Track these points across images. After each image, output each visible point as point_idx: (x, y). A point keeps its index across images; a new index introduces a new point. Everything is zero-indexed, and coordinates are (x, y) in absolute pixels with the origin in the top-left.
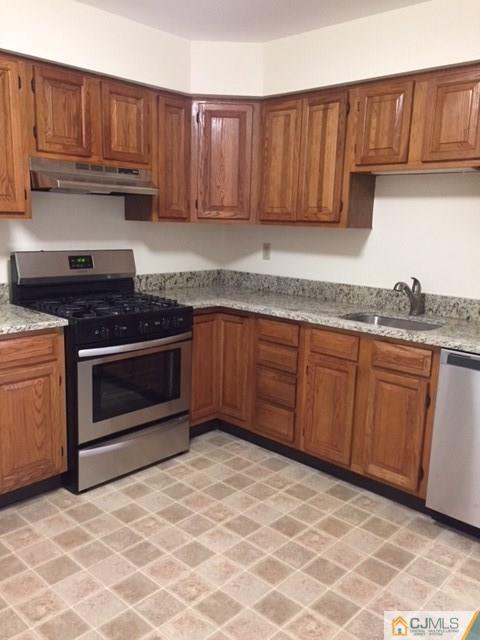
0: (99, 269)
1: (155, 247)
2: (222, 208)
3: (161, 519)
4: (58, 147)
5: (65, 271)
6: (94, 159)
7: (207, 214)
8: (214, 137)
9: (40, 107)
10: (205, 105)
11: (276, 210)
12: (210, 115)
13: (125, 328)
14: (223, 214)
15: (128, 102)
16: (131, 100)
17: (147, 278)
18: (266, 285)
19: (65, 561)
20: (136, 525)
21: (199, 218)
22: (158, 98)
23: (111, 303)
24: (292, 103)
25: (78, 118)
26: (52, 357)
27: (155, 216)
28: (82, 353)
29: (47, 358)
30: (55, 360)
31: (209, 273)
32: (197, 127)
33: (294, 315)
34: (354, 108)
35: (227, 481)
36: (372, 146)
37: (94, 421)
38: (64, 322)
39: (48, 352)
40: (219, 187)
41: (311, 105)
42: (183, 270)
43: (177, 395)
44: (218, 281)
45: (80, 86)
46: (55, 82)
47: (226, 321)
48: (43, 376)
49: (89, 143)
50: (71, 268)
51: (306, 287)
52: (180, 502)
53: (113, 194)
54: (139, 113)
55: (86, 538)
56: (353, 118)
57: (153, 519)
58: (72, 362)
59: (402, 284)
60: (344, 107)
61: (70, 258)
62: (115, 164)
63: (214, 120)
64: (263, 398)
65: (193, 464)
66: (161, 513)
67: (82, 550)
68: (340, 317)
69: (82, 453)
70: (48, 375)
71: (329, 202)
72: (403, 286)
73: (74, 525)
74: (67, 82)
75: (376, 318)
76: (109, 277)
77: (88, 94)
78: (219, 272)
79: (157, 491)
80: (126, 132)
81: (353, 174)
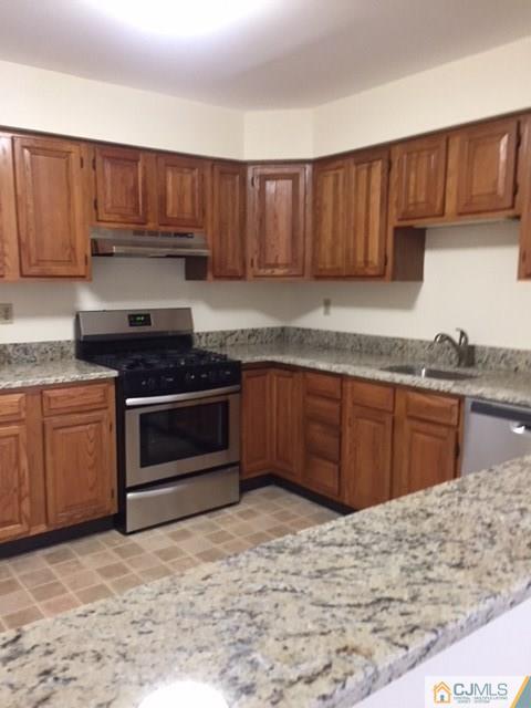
0: (156, 326)
1: (216, 305)
2: (276, 266)
3: (197, 559)
4: (117, 216)
5: (124, 328)
6: (150, 226)
7: (262, 272)
8: (268, 199)
9: (100, 182)
10: (259, 170)
11: (328, 266)
12: (264, 178)
13: (171, 380)
14: (278, 272)
15: (182, 172)
16: (186, 170)
17: (207, 334)
18: (326, 341)
19: (102, 587)
20: (173, 563)
21: (255, 276)
22: (212, 167)
23: (163, 357)
24: (340, 163)
25: (134, 190)
26: (102, 406)
27: (210, 276)
28: (129, 401)
29: (98, 406)
30: (106, 408)
31: (272, 330)
32: (253, 191)
33: (335, 368)
34: (395, 165)
35: (270, 531)
36: (411, 201)
37: (142, 466)
38: (114, 373)
39: (100, 400)
40: (273, 246)
41: (357, 164)
42: (245, 327)
43: (225, 446)
44: (282, 337)
45: (136, 161)
46: (114, 160)
47: (278, 376)
48: (95, 422)
49: (146, 212)
50: (131, 325)
51: (363, 342)
52: (219, 547)
53: (168, 256)
54: (193, 181)
55: (125, 571)
56: (395, 175)
57: (190, 558)
58: (122, 409)
59: (443, 336)
60: (386, 165)
61: (130, 316)
62: (172, 229)
63: (268, 183)
64: (312, 452)
65: (241, 515)
66: (198, 555)
67: (119, 581)
68: (381, 369)
69: (129, 495)
70: (99, 422)
71: (374, 257)
72: (444, 338)
73: (117, 559)
74: (126, 159)
75: (424, 371)
76: (170, 334)
77: (144, 168)
78: (283, 329)
79: (200, 536)
80: (181, 199)
81: (396, 229)
